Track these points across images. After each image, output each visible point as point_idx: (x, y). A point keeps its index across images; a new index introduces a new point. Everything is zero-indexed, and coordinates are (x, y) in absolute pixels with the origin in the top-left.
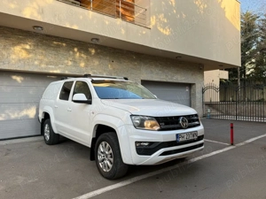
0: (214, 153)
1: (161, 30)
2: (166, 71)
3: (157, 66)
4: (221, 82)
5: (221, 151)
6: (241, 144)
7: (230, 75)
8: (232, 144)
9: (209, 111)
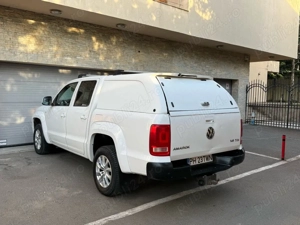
0: (263, 169)
1: (200, 14)
2: (203, 63)
3: (191, 57)
4: (270, 76)
5: (271, 167)
6: (293, 159)
7: (281, 67)
8: (283, 159)
9: (253, 115)
